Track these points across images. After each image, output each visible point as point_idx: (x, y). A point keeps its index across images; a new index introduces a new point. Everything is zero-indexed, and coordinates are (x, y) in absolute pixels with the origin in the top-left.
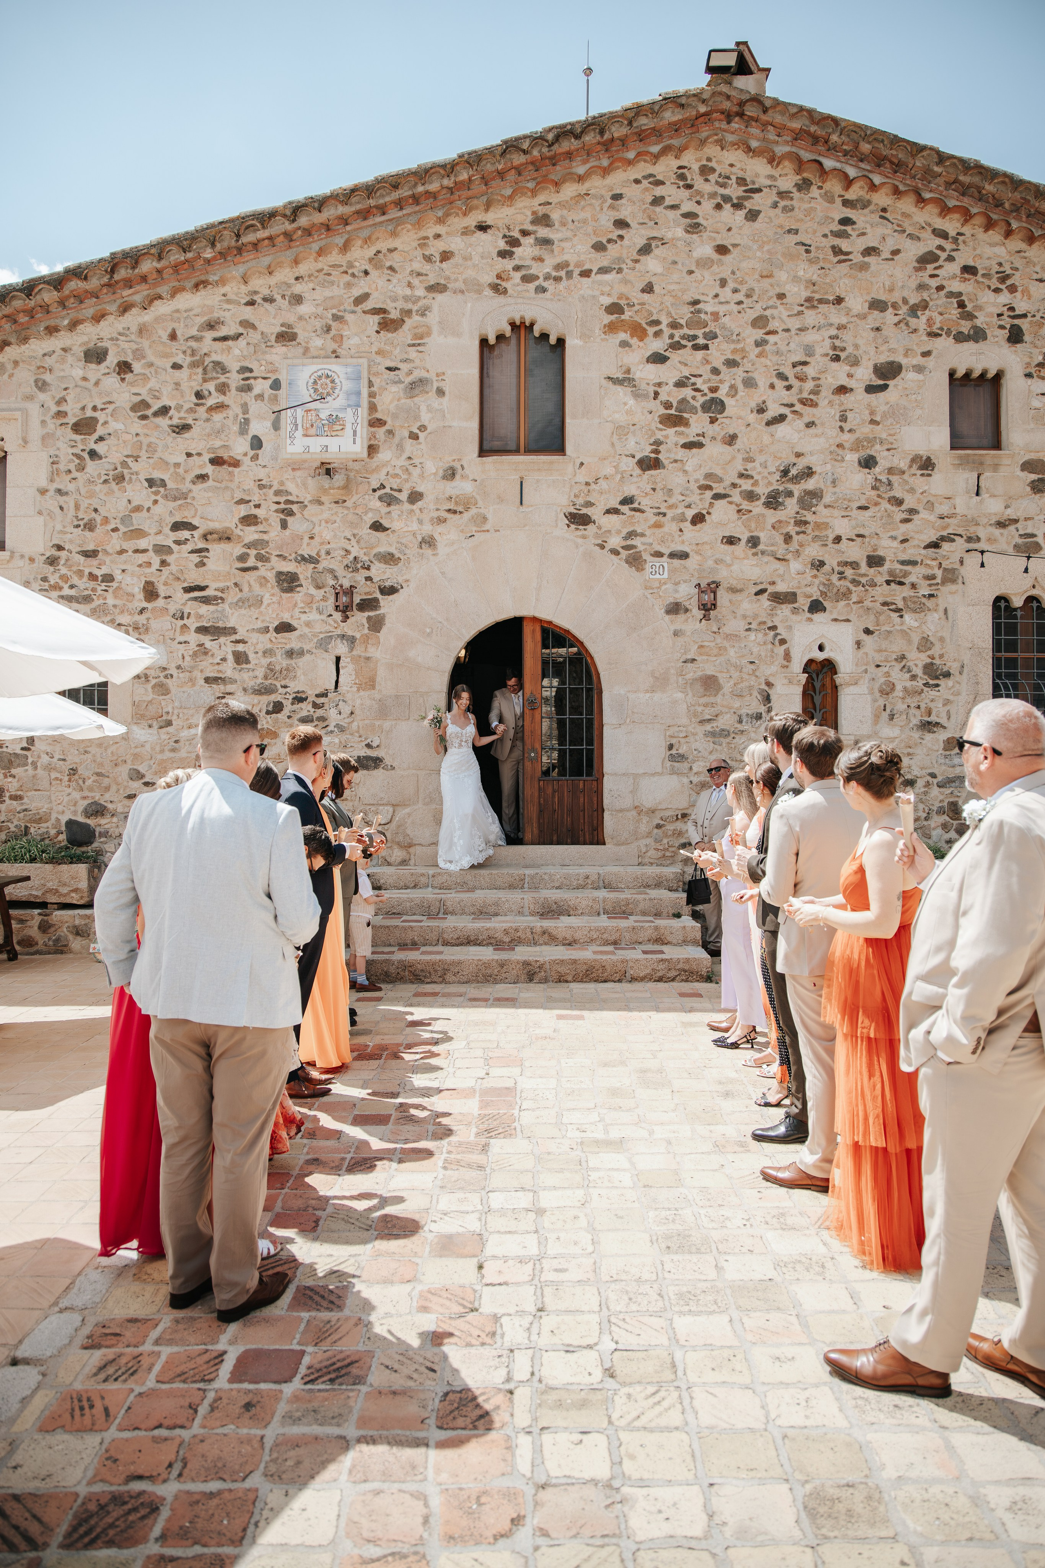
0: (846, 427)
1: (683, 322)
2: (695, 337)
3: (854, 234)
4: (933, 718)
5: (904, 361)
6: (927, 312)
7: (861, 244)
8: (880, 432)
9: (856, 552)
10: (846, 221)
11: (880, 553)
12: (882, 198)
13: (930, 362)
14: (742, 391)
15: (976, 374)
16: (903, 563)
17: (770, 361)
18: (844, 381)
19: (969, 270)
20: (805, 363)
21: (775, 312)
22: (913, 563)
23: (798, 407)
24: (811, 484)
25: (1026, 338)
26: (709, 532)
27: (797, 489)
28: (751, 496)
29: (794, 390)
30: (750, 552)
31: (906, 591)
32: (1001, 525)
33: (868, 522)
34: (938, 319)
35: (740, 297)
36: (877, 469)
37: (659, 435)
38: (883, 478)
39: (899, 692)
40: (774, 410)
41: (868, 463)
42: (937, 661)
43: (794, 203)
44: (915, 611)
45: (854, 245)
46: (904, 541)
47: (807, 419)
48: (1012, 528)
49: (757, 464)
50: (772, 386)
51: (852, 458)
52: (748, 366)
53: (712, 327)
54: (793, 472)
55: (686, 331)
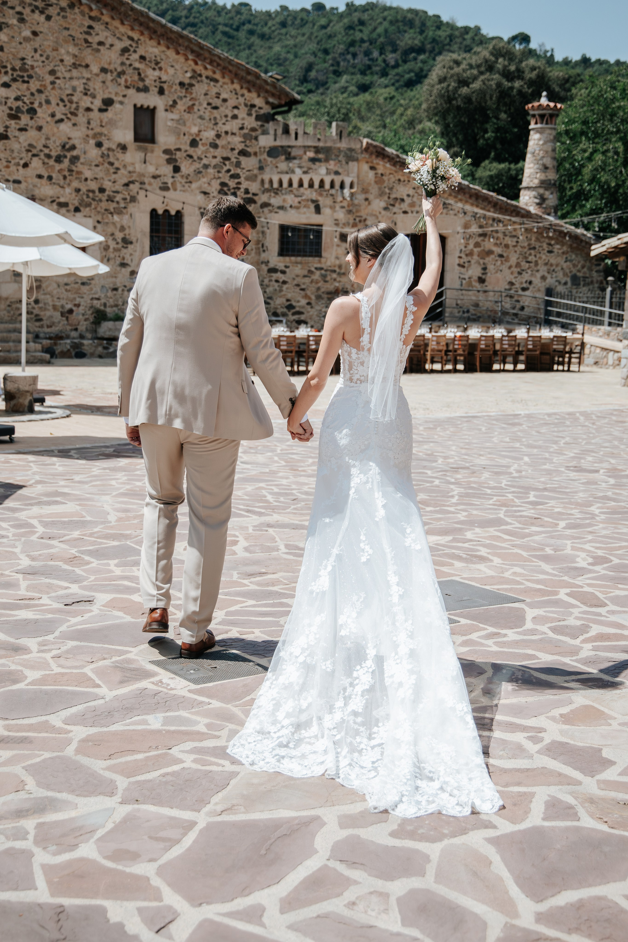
0: (90, 127)
1: (17, 68)
2: (23, 77)
3: (94, 34)
4: (125, 261)
5: (115, 99)
6: (125, 76)
7: (97, 39)
8: (105, 131)
9: (94, 186)
10: (90, 27)
11: (104, 187)
12: (106, 18)
13: (126, 100)
14: (44, 106)
15: (145, 106)
16: (114, 192)
17: (57, 92)
18: (89, 105)
19: (142, 58)
20: (72, 95)
21: (59, 68)
22: (117, 192)
23: (69, 115)
24: (75, 153)
25: (166, 92)
26: (30, 172)
27: (69, 155)
28: (49, 156)
29: (68, 107)
30: (48, 183)
31: (115, 205)
32: (155, 177)
33: (99, 172)
34: (129, 80)
35: (43, 59)
36: (103, 148)
37: (8, 123)
38: (106, 152)
39: (111, 250)
40: (59, 116)
41: (99, 145)
42: (127, 237)
43: (68, 14)
44: (118, 214)
45: (94, 40)
46: (114, 182)
47: (73, 122)
48: (158, 179)
49: (51, 141)
50: (58, 104)
51: (92, 142)
52: (47, 94)
53: (31, 72)
54: (67, 146)
55: (19, 73)
